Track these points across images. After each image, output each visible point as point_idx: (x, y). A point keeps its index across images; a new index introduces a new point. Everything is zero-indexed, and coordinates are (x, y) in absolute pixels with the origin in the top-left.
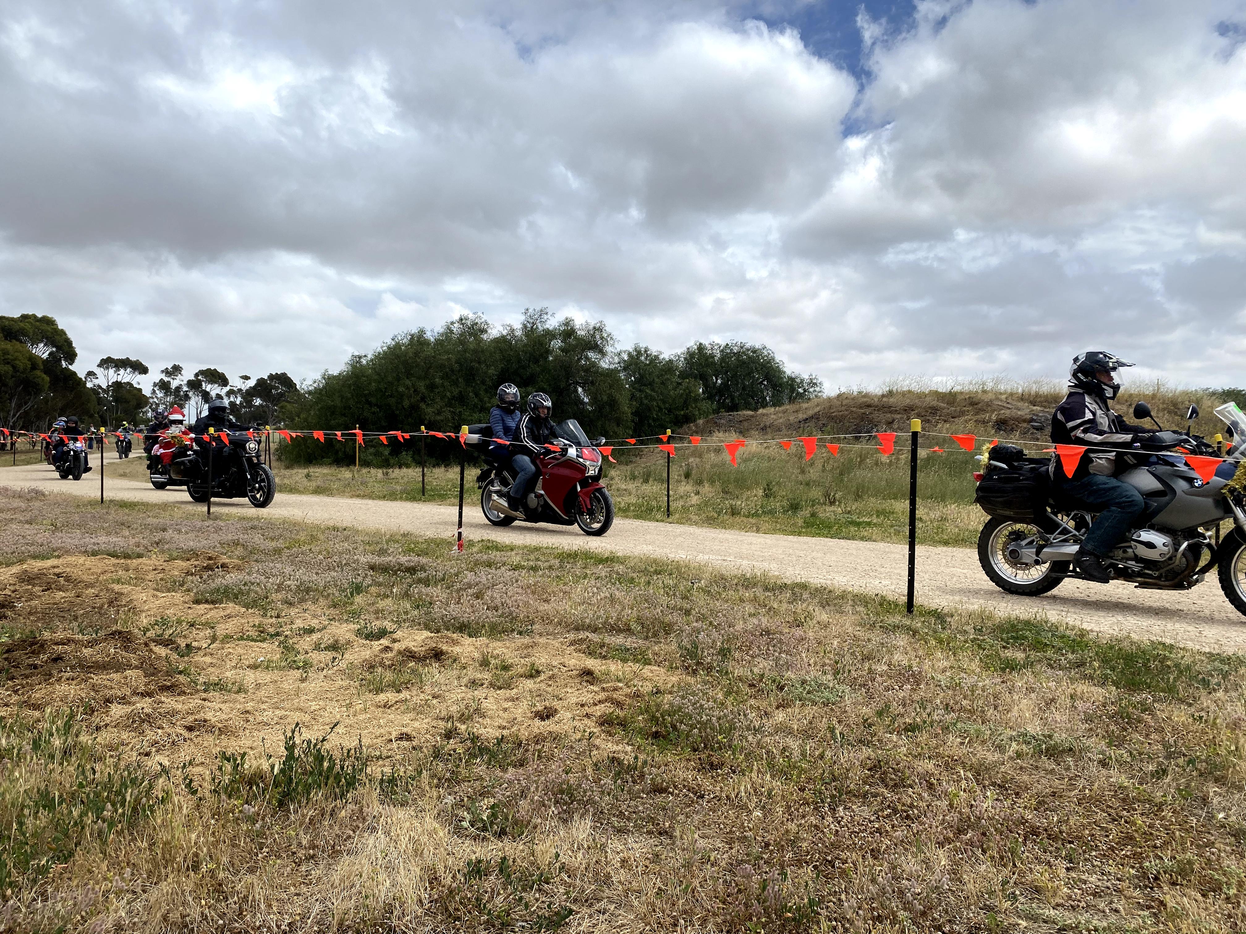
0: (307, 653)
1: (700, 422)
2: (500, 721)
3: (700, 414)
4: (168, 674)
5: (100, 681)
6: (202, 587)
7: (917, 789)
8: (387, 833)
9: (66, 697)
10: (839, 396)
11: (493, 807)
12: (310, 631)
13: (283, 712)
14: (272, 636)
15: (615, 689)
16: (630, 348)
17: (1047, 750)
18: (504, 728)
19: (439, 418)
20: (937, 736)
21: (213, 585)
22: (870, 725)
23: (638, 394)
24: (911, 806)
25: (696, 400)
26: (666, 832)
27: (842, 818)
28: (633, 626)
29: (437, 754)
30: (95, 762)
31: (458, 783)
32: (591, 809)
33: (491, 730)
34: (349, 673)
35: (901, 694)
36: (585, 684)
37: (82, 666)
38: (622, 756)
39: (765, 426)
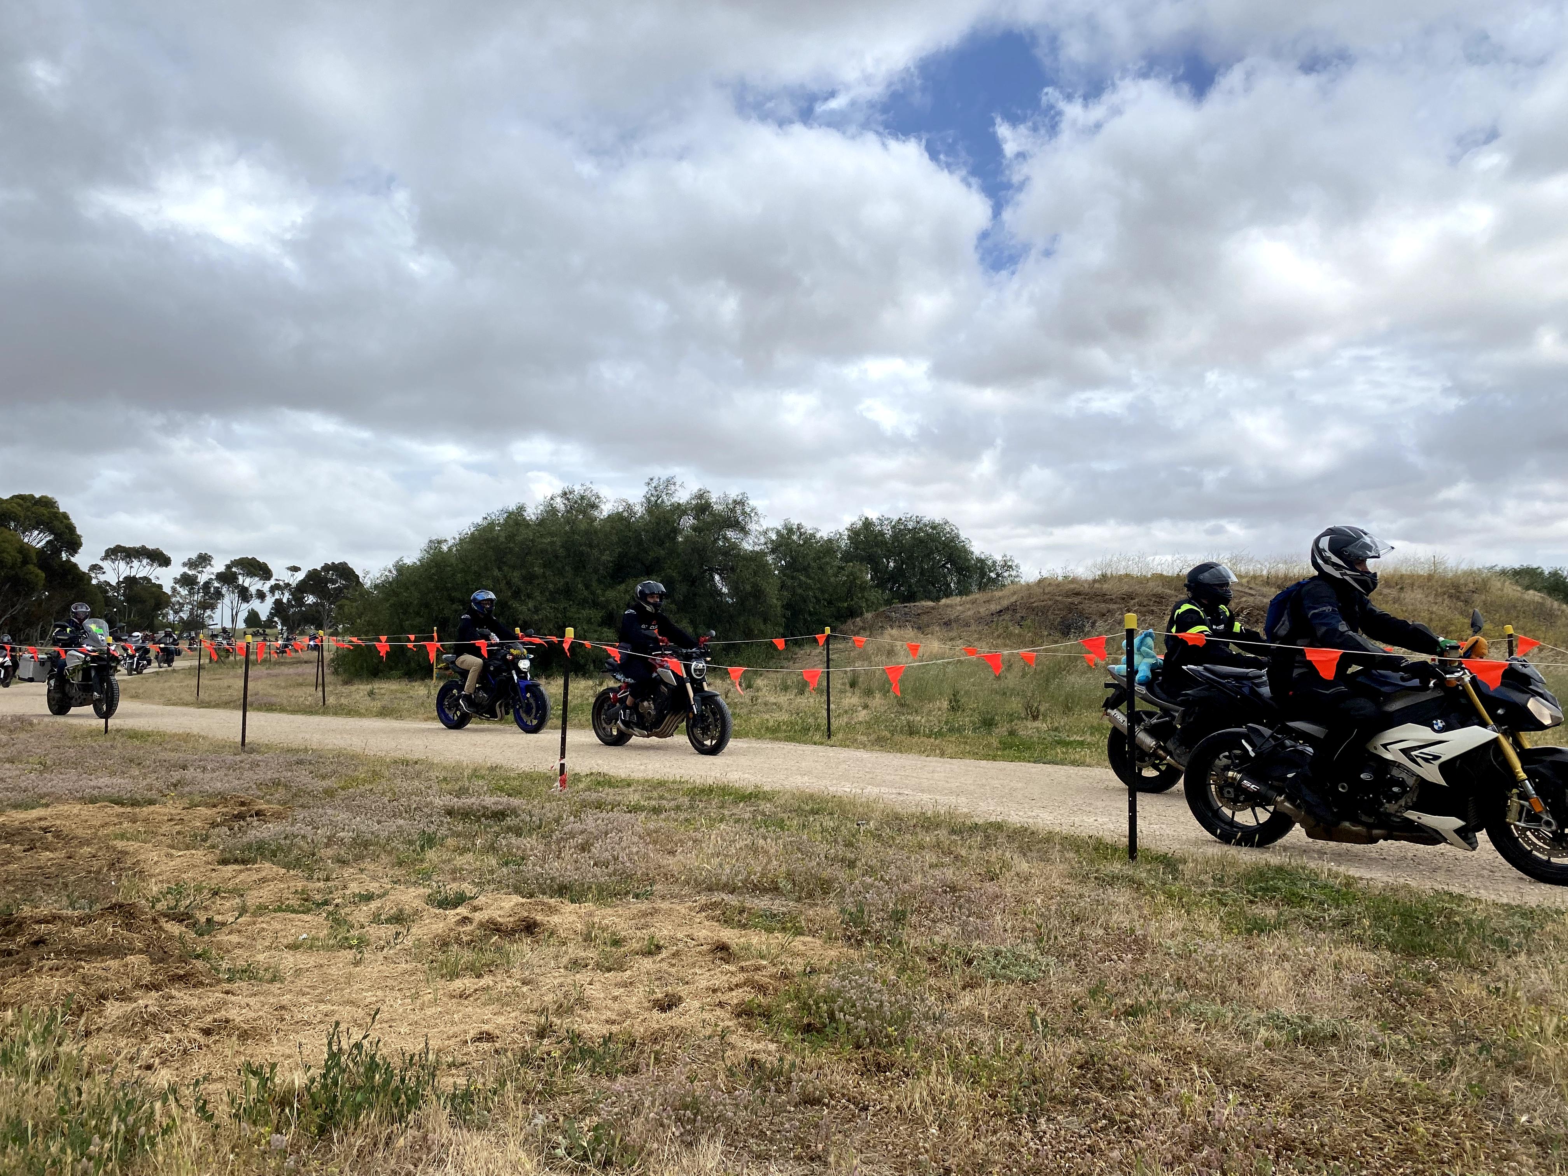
0: (362, 927)
1: (869, 616)
2: (609, 1013)
3: (868, 606)
4: (182, 959)
5: (92, 971)
6: (231, 842)
7: (1141, 1093)
8: (458, 1167)
9: (48, 992)
10: (1040, 581)
11: (596, 1129)
12: (368, 898)
13: (329, 1007)
14: (318, 905)
15: (757, 969)
16: (778, 524)
17: (1305, 1037)
18: (613, 1022)
19: (536, 617)
20: (1165, 1020)
21: (245, 840)
22: (1081, 1009)
23: (789, 582)
24: (1133, 1115)
25: (863, 588)
26: (819, 1157)
27: (1045, 1133)
28: (782, 883)
29: (525, 1059)
30: (81, 1079)
31: (552, 1096)
32: (723, 1129)
33: (595, 1026)
34: (416, 953)
35: (1122, 966)
36: (718, 962)
37: (70, 952)
38: (763, 1057)
39: (950, 620)
